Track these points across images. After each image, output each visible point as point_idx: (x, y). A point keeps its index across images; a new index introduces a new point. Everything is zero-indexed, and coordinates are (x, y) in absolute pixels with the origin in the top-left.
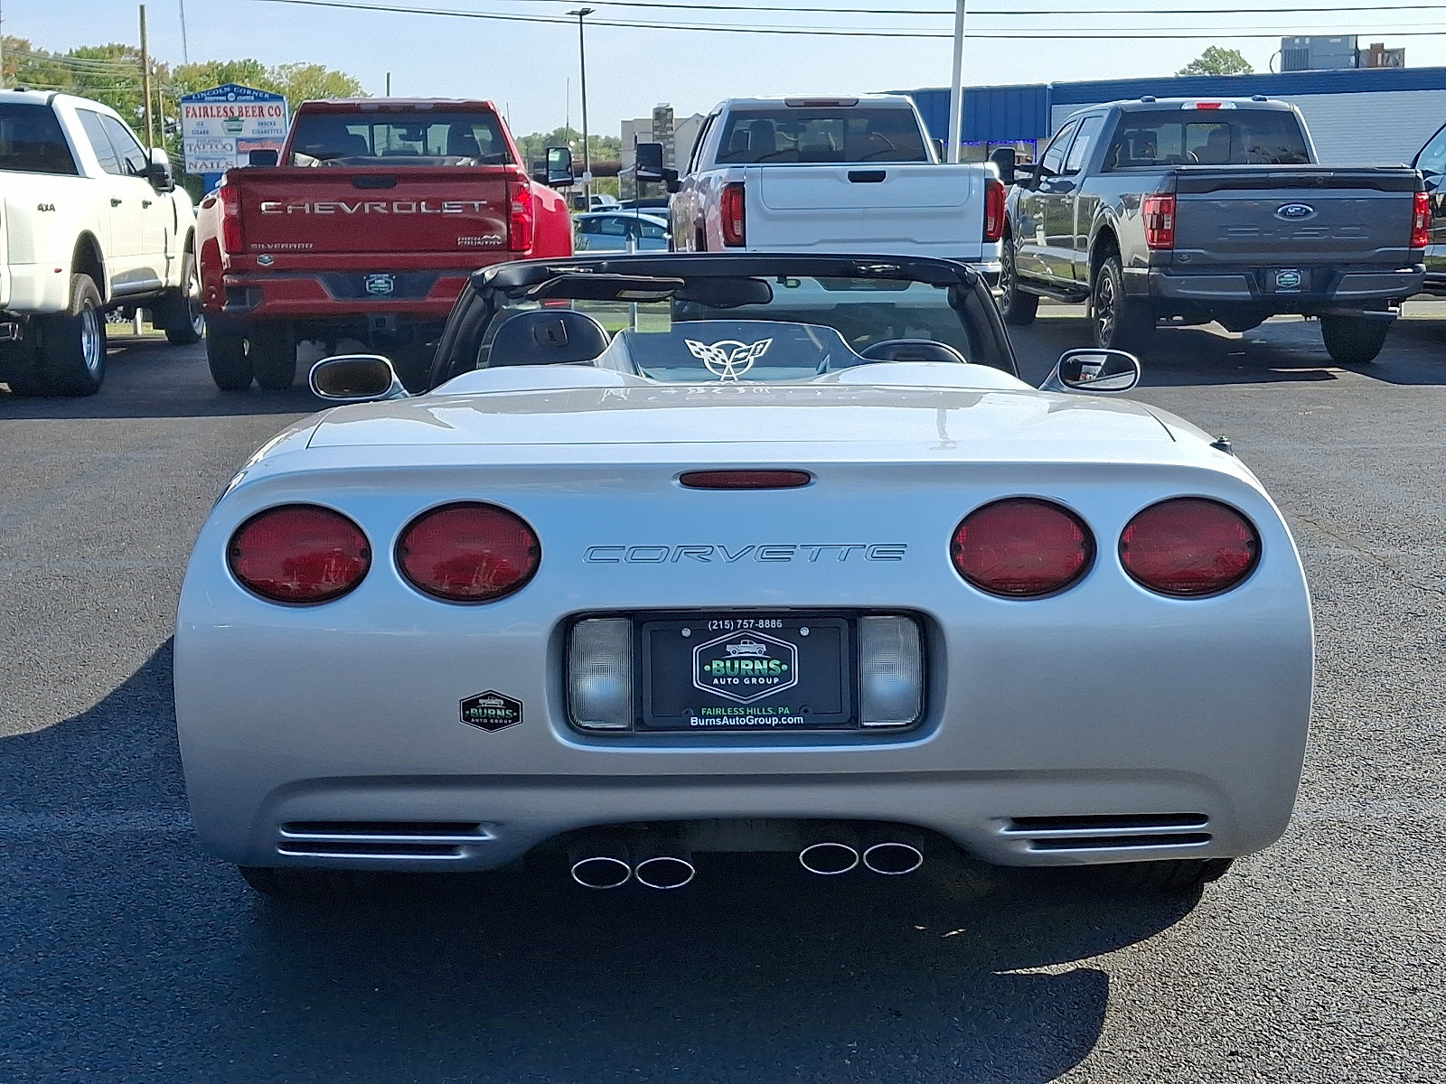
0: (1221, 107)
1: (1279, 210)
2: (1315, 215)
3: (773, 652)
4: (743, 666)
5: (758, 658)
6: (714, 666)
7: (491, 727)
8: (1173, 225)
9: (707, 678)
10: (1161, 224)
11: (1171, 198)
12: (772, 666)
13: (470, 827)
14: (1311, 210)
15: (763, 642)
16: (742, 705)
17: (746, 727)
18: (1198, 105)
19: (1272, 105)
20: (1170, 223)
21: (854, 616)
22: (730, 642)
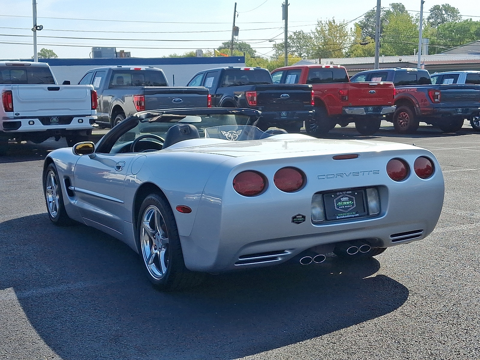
0: (141, 69)
1: (173, 100)
2: (182, 101)
3: (350, 199)
4: (345, 203)
5: (347, 201)
6: (339, 204)
7: (298, 223)
8: (144, 104)
9: (338, 207)
10: (140, 104)
11: (143, 96)
12: (350, 202)
13: (282, 251)
14: (181, 100)
15: (347, 197)
16: (345, 213)
17: (348, 218)
18: (135, 68)
19: (154, 69)
20: (143, 104)
21: (365, 188)
22: (341, 198)
